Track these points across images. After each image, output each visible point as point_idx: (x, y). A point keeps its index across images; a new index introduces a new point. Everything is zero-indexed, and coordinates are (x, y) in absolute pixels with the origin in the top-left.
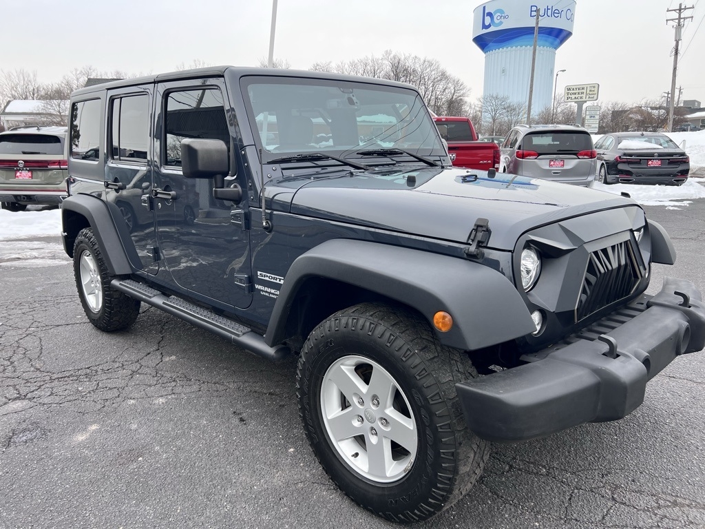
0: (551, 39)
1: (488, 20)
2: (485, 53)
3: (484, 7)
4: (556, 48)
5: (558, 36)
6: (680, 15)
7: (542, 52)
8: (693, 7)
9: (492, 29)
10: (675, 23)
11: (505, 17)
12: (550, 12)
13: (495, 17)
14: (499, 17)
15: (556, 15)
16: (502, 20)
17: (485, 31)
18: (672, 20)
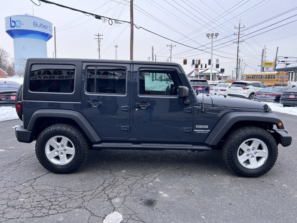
0: (44, 37)
1: (13, 24)
2: (13, 38)
3: (10, 18)
4: (47, 41)
5: (47, 36)
6: (99, 37)
7: (41, 42)
8: (102, 35)
9: (15, 28)
10: (98, 40)
11: (21, 24)
12: (42, 26)
13: (17, 23)
14: (19, 24)
15: (45, 28)
16: (20, 25)
17: (12, 29)
18: (96, 38)
